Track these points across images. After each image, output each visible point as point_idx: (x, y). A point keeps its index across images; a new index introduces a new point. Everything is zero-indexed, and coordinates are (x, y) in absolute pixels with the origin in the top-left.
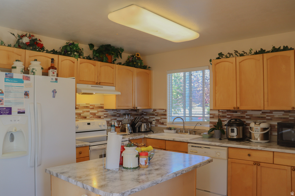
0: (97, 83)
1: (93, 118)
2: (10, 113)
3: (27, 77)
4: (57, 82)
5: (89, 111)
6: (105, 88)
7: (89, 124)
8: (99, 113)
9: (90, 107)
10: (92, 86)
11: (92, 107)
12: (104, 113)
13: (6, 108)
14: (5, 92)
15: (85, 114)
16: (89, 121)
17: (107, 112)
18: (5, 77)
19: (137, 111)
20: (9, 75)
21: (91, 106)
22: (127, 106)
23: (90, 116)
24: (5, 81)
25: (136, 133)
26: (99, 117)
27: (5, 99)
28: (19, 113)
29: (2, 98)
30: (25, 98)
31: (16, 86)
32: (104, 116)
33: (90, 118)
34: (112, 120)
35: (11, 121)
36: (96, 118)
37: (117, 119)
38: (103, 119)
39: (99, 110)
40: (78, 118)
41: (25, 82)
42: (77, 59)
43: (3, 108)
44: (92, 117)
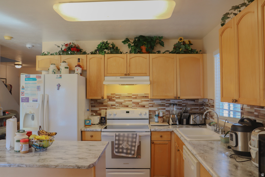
0: (126, 75)
1: (136, 107)
2: (28, 101)
3: (39, 76)
4: (61, 78)
5: (132, 100)
6: (136, 78)
7: (128, 112)
8: (143, 102)
9: (133, 97)
10: (120, 78)
11: (135, 97)
12: (149, 102)
13: (26, 98)
14: (25, 87)
15: (127, 103)
16: (127, 109)
17: (153, 101)
18: (25, 78)
19: (195, 101)
20: (27, 76)
21: (133, 95)
22: (166, 96)
23: (132, 105)
24: (25, 80)
25: (183, 124)
26: (144, 106)
27: (25, 92)
28: (33, 101)
29: (23, 91)
30: (38, 91)
31: (32, 83)
32: (149, 105)
33: (133, 107)
34: (159, 109)
35: (28, 106)
36: (139, 107)
37: (166, 109)
38: (148, 108)
39: (143, 99)
40: (120, 107)
41: (38, 79)
42: (104, 55)
43: (24, 98)
44: (134, 106)
